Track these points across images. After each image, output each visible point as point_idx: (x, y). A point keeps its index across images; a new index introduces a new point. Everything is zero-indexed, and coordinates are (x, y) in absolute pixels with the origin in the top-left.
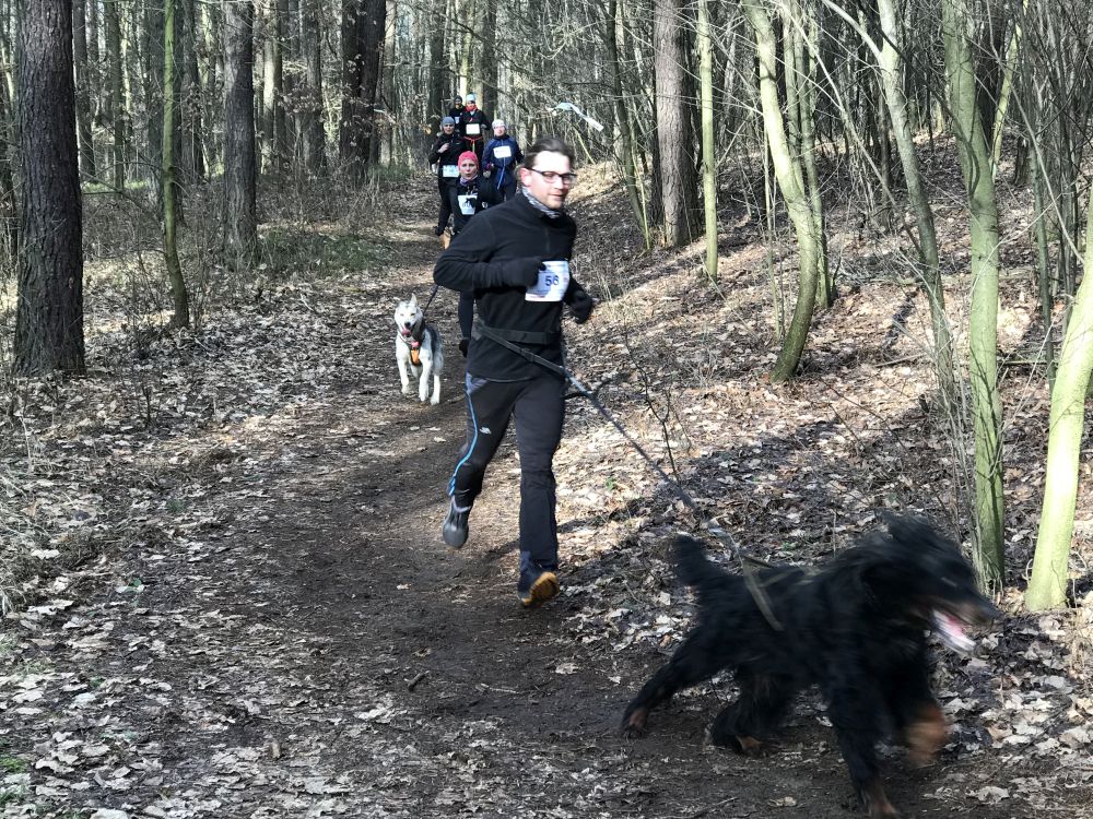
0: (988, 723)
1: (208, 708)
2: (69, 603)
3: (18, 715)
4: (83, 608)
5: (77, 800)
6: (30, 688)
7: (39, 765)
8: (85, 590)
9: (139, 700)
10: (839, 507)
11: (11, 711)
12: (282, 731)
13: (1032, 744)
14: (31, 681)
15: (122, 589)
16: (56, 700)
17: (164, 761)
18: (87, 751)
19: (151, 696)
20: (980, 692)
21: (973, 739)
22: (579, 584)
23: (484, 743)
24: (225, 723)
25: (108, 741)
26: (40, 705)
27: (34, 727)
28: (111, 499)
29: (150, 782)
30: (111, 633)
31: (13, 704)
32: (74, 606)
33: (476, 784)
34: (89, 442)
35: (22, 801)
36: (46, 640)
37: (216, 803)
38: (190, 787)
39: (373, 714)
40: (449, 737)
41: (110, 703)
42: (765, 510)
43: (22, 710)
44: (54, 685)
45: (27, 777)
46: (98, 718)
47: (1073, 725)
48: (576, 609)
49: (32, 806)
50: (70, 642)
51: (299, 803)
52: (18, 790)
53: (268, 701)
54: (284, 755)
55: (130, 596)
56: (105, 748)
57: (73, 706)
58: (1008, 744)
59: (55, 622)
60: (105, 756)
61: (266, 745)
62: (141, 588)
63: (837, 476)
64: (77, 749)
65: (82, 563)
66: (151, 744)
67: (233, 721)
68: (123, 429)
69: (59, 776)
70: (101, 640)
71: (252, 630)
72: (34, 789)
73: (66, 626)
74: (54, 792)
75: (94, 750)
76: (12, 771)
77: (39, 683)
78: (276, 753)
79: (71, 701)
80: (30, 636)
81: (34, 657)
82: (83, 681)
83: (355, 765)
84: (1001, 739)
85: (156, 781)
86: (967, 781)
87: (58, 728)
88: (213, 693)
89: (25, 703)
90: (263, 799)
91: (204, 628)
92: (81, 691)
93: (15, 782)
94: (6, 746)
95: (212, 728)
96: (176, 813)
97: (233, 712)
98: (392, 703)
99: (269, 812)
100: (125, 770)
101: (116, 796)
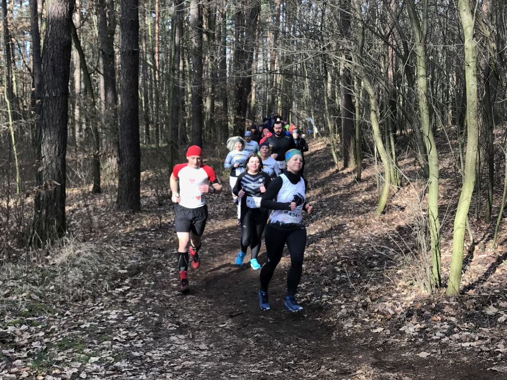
0: (427, 332)
1: (170, 322)
2: (129, 288)
3: (109, 323)
4: (133, 290)
5: (125, 349)
6: (113, 315)
7: (114, 338)
8: (134, 283)
9: (149, 319)
10: (392, 260)
11: (107, 321)
12: (193, 330)
13: (440, 339)
14: (114, 312)
15: (147, 283)
16: (121, 318)
17: (154, 338)
18: (130, 335)
19: (152, 318)
20: (427, 322)
21: (421, 337)
23: (259, 335)
24: (175, 327)
25: (137, 332)
26: (115, 320)
27: (114, 327)
28: (146, 254)
29: (149, 345)
30: (142, 297)
31: (107, 319)
32: (130, 289)
33: (255, 348)
34: (140, 234)
35: (108, 350)
36: (120, 300)
37: (170, 352)
38: (162, 347)
39: (224, 325)
40: (248, 333)
41: (139, 320)
42: (366, 260)
43: (110, 321)
44: (121, 314)
45: (110, 342)
46: (134, 324)
47: (455, 333)
49: (111, 351)
50: (128, 300)
51: (196, 353)
52: (107, 346)
53: (190, 320)
54: (193, 337)
55: (149, 286)
56: (136, 334)
58: (433, 339)
59: (123, 294)
60: (135, 336)
61: (188, 334)
62: (153, 283)
64: (127, 334)
65: (135, 275)
66: (151, 333)
67: (178, 326)
68: (152, 230)
69: (120, 342)
70: (138, 300)
71: (188, 297)
72: (112, 346)
74: (118, 347)
75: (132, 335)
76: (106, 340)
77: (116, 313)
78: (191, 337)
79: (126, 319)
80: (115, 298)
81: (116, 305)
83: (216, 341)
84: (430, 337)
85: (151, 345)
86: (417, 351)
87: (121, 327)
88: (173, 317)
89: (112, 319)
90: (185, 351)
91: (173, 296)
92: (130, 316)
93: (106, 344)
94: (104, 332)
95: (171, 329)
96: (156, 354)
97: (178, 323)
98: (230, 322)
99: (187, 355)
100: (141, 341)
101: (138, 349)
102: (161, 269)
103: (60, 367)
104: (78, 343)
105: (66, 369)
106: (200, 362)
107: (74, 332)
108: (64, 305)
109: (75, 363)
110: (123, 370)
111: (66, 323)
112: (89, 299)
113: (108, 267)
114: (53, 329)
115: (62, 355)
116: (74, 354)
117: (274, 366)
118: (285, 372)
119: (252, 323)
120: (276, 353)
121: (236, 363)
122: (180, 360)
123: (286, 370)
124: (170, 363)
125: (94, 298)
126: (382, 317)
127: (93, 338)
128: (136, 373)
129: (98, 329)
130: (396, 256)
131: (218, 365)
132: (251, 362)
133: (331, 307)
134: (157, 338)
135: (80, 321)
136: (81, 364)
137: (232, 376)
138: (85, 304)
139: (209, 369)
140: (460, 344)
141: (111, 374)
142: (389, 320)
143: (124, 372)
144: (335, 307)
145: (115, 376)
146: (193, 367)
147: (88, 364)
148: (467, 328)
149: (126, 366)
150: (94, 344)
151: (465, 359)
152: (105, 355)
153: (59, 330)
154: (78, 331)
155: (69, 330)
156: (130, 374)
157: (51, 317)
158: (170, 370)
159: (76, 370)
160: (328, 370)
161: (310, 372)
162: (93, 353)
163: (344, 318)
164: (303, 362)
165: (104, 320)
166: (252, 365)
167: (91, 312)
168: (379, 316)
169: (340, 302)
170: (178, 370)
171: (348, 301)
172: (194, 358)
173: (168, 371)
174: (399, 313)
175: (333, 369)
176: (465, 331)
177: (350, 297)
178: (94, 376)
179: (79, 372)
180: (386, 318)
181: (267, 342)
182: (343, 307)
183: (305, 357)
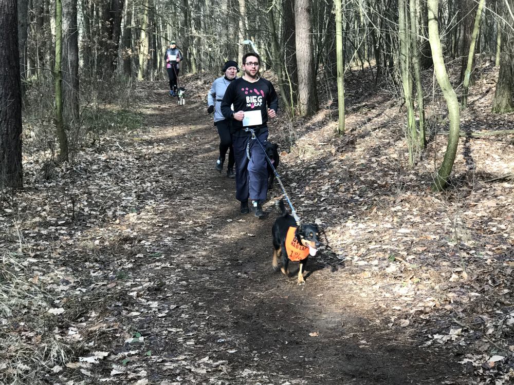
2: (105, 354)
15: (130, 340)
55: (139, 346)
62: (142, 339)
68: (60, 223)
73: (113, 373)
102: (132, 304)
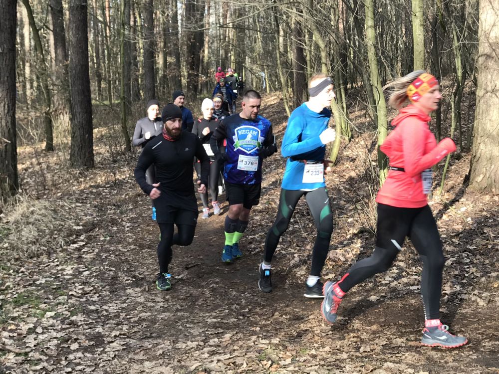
1: (126, 276)
2: (84, 243)
3: (64, 278)
4: (89, 245)
5: (81, 303)
6: (69, 270)
7: (70, 293)
8: (89, 238)
9: (104, 273)
10: (343, 209)
11: (62, 277)
12: (149, 283)
13: (389, 283)
14: (70, 267)
15: (102, 239)
16: (77, 273)
17: (110, 292)
19: (108, 272)
22: (253, 235)
23: (215, 285)
24: (131, 280)
25: (93, 286)
26: (71, 275)
27: (69, 282)
28: (101, 210)
29: (105, 298)
30: (97, 253)
31: (64, 275)
32: (86, 244)
33: (211, 298)
34: (94, 191)
35: (64, 304)
36: (76, 255)
37: (126, 305)
38: (118, 300)
39: (180, 277)
40: (203, 284)
41: (95, 274)
43: (66, 277)
44: (77, 269)
45: (66, 297)
46: (90, 279)
47: (404, 277)
48: (251, 243)
49: (67, 306)
50: (83, 256)
51: (152, 304)
52: (63, 301)
53: (146, 273)
54: (149, 290)
55: (104, 241)
56: (92, 288)
57: (82, 275)
58: (382, 284)
59: (79, 249)
60: (91, 291)
61: (144, 287)
62: (108, 238)
63: (344, 199)
64: (83, 289)
65: (90, 231)
66: (107, 287)
67: (134, 280)
68: (107, 186)
69: (76, 297)
70: (94, 255)
71: (144, 251)
72: (68, 301)
73: (83, 251)
74: (74, 302)
75: (87, 289)
76: (61, 295)
77: (72, 268)
78: (147, 289)
79: (82, 274)
80: (71, 254)
81: (71, 261)
82: (86, 268)
83: (172, 293)
84: (380, 282)
85: (107, 298)
86: (367, 295)
87: (77, 282)
88: (129, 271)
89: (67, 274)
90: (141, 303)
91: (128, 251)
92: (85, 271)
93: (62, 299)
94: (60, 288)
95: (127, 282)
96: (113, 308)
97: (134, 277)
98: (187, 273)
99: (143, 307)
100: (97, 295)
101: (94, 303)
102: (117, 225)
103: (16, 323)
104: (34, 299)
105: (22, 324)
106: (156, 313)
107: (29, 288)
108: (18, 263)
109: (30, 318)
110: (80, 324)
111: (22, 279)
112: (44, 255)
113: (63, 223)
114: (9, 286)
115: (18, 311)
116: (30, 309)
117: (229, 314)
118: (239, 320)
119: (207, 274)
120: (231, 302)
121: (192, 313)
122: (136, 312)
123: (241, 317)
124: (126, 315)
125: (49, 254)
126: (334, 263)
127: (49, 293)
128: (92, 326)
129: (54, 285)
130: (347, 205)
131: (174, 315)
132: (207, 311)
133: (284, 256)
134: (113, 291)
135: (35, 277)
136: (36, 319)
137: (188, 326)
138: (40, 260)
139: (166, 320)
140: (408, 287)
141: (67, 328)
142: (340, 266)
143: (80, 326)
144: (288, 256)
145: (72, 330)
146: (149, 318)
147: (45, 319)
148: (415, 272)
149: (83, 319)
150: (50, 299)
151: (413, 301)
152: (61, 309)
153: (14, 287)
154: (34, 288)
155: (25, 287)
156: (86, 327)
157: (5, 274)
158: (126, 322)
159: (32, 326)
160: (281, 316)
161: (264, 319)
162: (49, 308)
163: (296, 266)
164: (258, 310)
165: (60, 275)
166: (207, 314)
167: (46, 268)
168: (330, 263)
169: (293, 251)
170: (135, 322)
171: (300, 249)
172: (150, 309)
173: (124, 323)
174: (350, 260)
175: (286, 315)
176: (413, 275)
177: (303, 246)
178: (50, 331)
179: (35, 327)
180: (337, 265)
181: (222, 292)
182: (296, 255)
183: (259, 305)
